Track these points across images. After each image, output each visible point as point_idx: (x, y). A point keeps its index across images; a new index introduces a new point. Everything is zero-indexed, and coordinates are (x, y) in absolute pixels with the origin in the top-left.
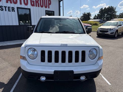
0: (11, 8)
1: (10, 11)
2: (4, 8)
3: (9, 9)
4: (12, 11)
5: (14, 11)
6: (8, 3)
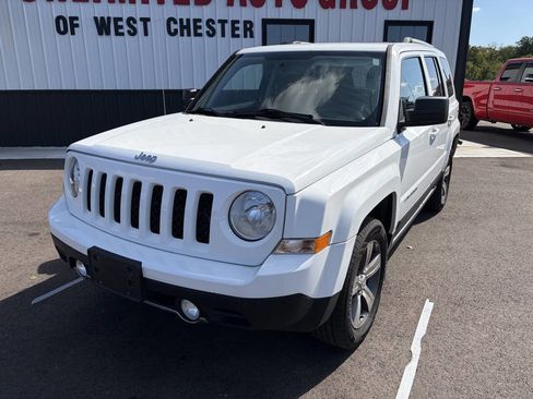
0: (241, 26)
1: (238, 36)
2: (218, 27)
3: (234, 29)
4: (245, 36)
5: (252, 36)
6: (232, 5)
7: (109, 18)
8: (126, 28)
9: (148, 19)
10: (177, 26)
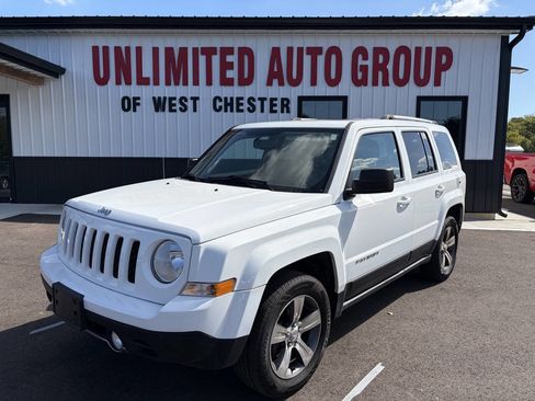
0: (278, 102)
2: (258, 104)
3: (272, 106)
5: (288, 111)
6: (271, 85)
7: (165, 98)
8: (178, 106)
9: (198, 98)
10: (222, 104)
